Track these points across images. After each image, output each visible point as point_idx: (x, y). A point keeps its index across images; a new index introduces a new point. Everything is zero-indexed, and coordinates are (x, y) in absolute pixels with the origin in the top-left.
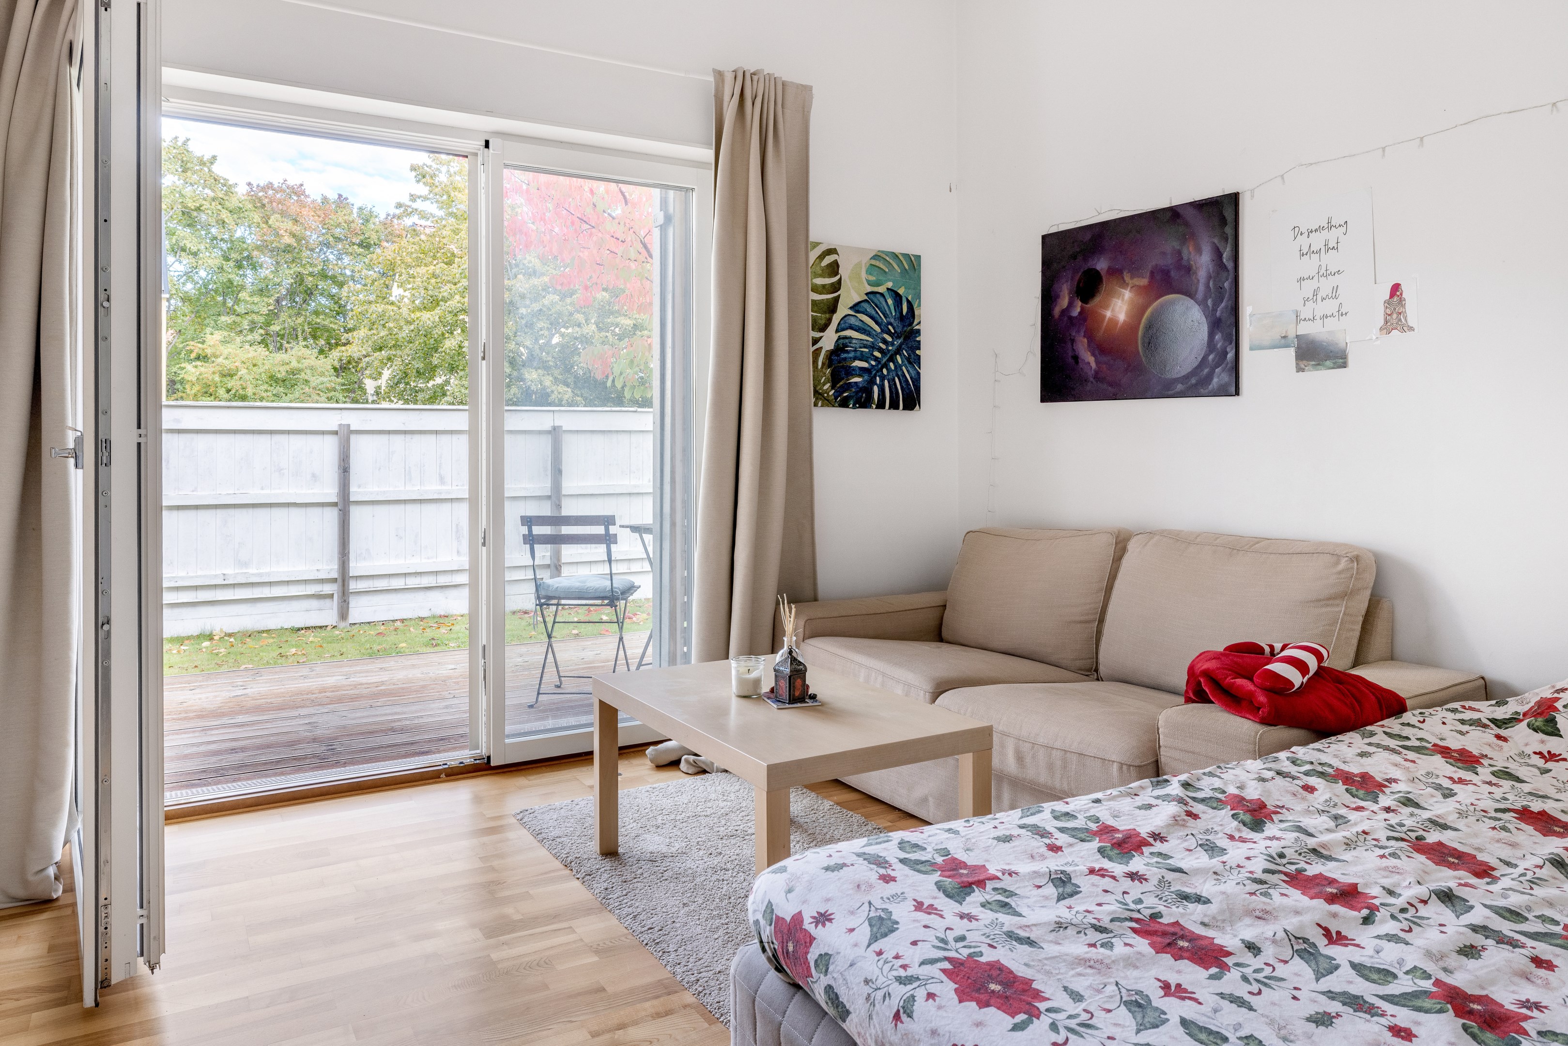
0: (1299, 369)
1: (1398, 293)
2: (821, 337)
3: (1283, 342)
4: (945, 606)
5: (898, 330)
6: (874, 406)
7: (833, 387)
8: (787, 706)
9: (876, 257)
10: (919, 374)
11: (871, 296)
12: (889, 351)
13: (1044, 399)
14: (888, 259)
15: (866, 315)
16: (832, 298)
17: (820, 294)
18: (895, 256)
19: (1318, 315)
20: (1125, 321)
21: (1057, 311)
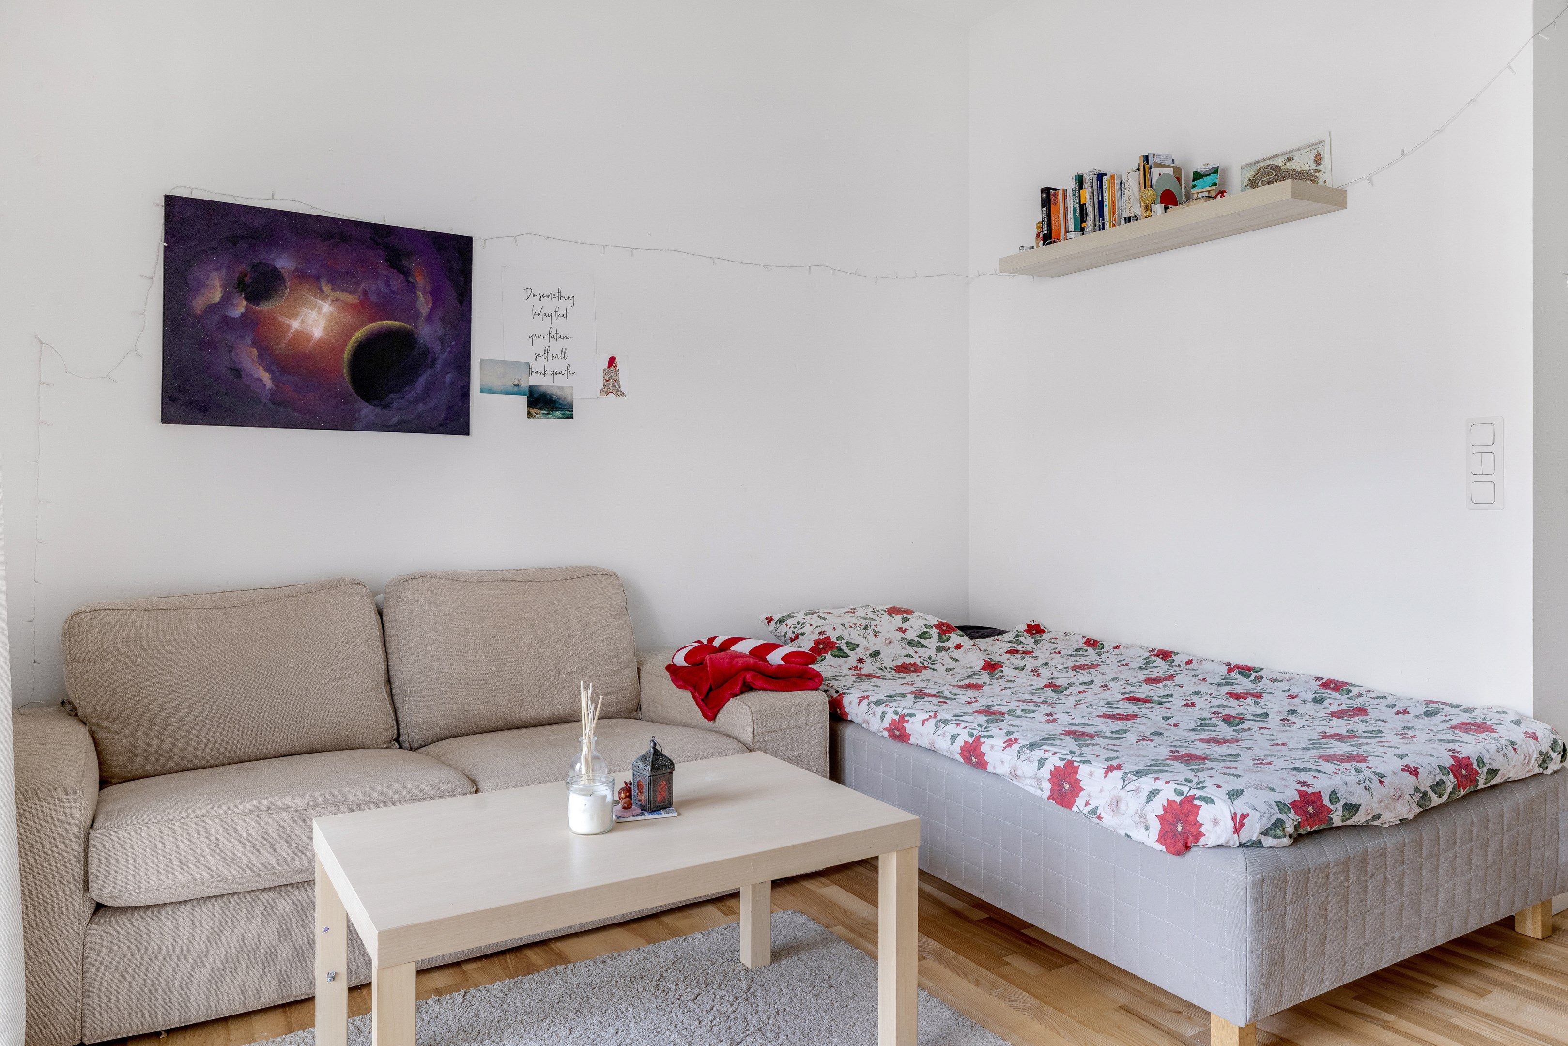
0: (530, 415)
1: (614, 365)
3: (516, 389)
13: (167, 418)
19: (549, 370)
20: (321, 338)
21: (199, 304)
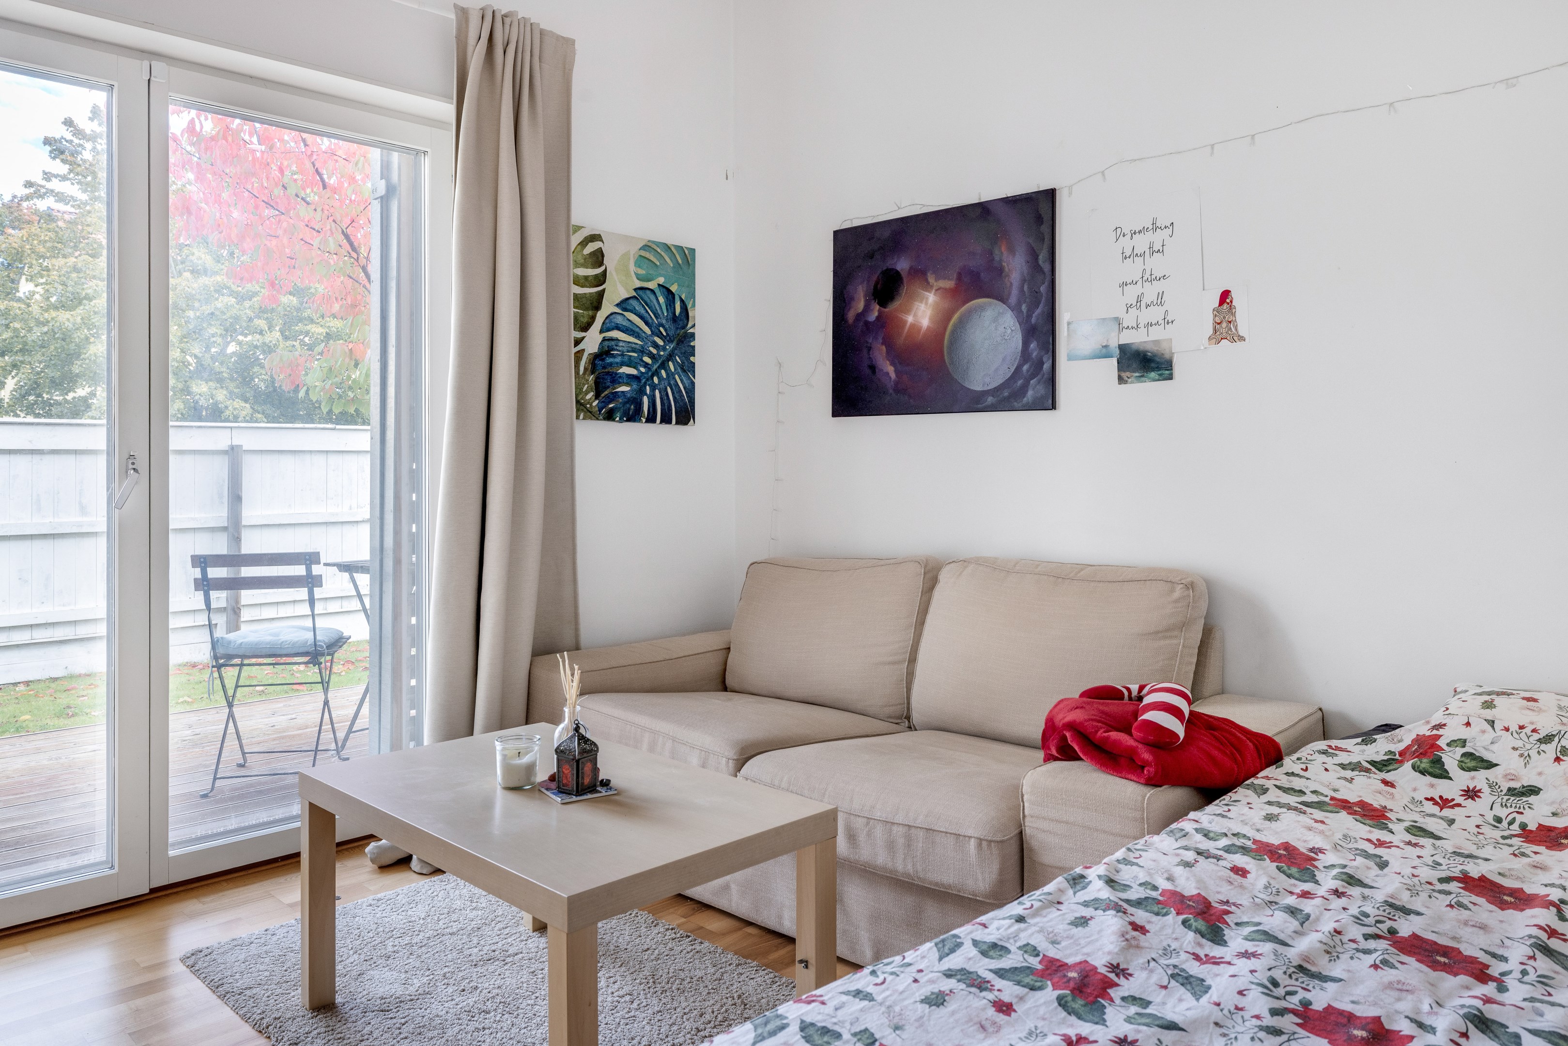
0: (1121, 380)
1: (1228, 301)
2: (583, 338)
3: (1103, 353)
4: (729, 648)
5: (671, 333)
6: (644, 420)
7: (597, 396)
8: (574, 798)
9: (646, 247)
10: (693, 384)
11: (641, 292)
12: (660, 356)
13: (835, 414)
14: (659, 250)
15: (635, 314)
16: (596, 293)
17: (582, 287)
18: (667, 247)
19: (1143, 322)
20: (928, 328)
21: (851, 316)
